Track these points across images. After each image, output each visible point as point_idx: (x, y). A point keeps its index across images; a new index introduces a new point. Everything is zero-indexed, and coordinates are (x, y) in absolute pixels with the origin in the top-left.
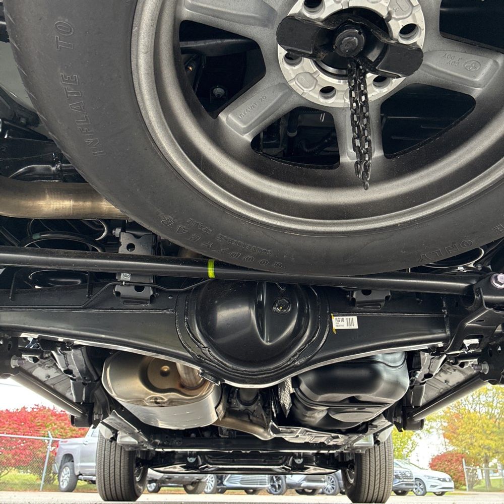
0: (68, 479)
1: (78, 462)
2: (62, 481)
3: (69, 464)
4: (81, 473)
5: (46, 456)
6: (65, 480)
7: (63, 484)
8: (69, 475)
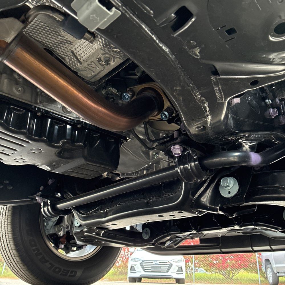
0: (271, 276)
1: (274, 265)
2: (269, 277)
3: (269, 266)
4: (278, 272)
5: (256, 261)
6: (270, 276)
7: (270, 280)
8: (271, 273)
